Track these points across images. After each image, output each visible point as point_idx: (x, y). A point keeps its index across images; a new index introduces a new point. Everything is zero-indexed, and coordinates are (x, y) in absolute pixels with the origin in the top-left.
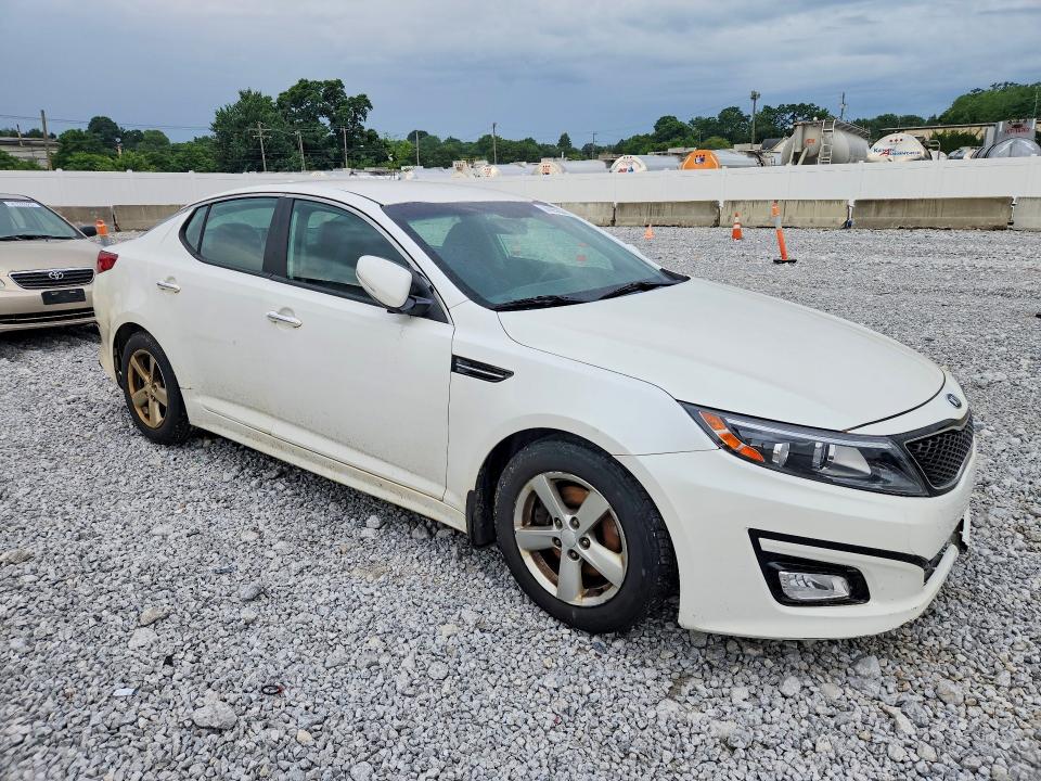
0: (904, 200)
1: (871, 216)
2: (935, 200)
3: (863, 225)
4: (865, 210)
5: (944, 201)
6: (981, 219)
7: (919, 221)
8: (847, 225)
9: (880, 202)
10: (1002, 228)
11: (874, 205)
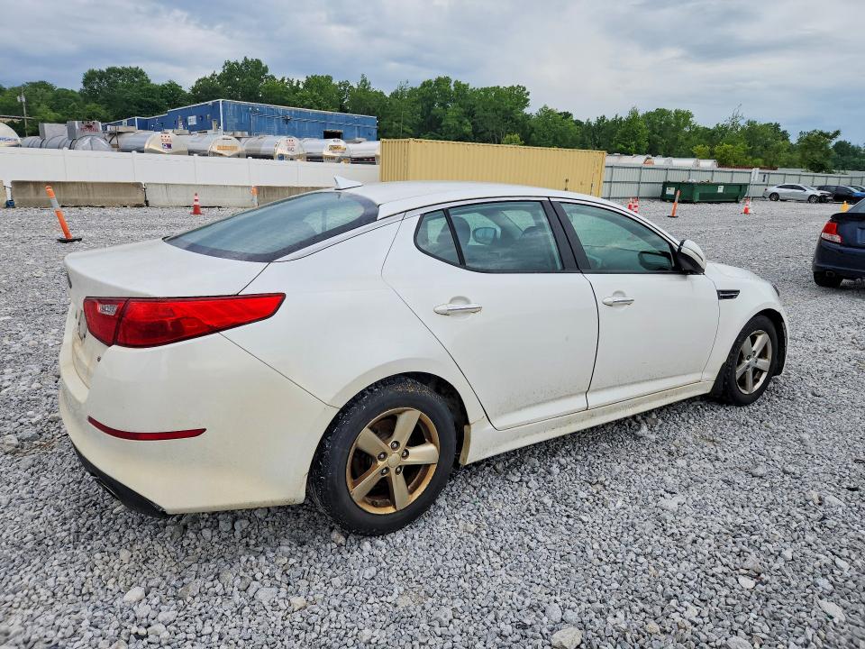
0: (58, 182)
1: (31, 195)
2: (85, 184)
3: (26, 204)
4: (24, 191)
5: (93, 184)
6: (125, 199)
7: (76, 200)
8: (9, 205)
9: (37, 184)
10: (141, 206)
11: (32, 187)
